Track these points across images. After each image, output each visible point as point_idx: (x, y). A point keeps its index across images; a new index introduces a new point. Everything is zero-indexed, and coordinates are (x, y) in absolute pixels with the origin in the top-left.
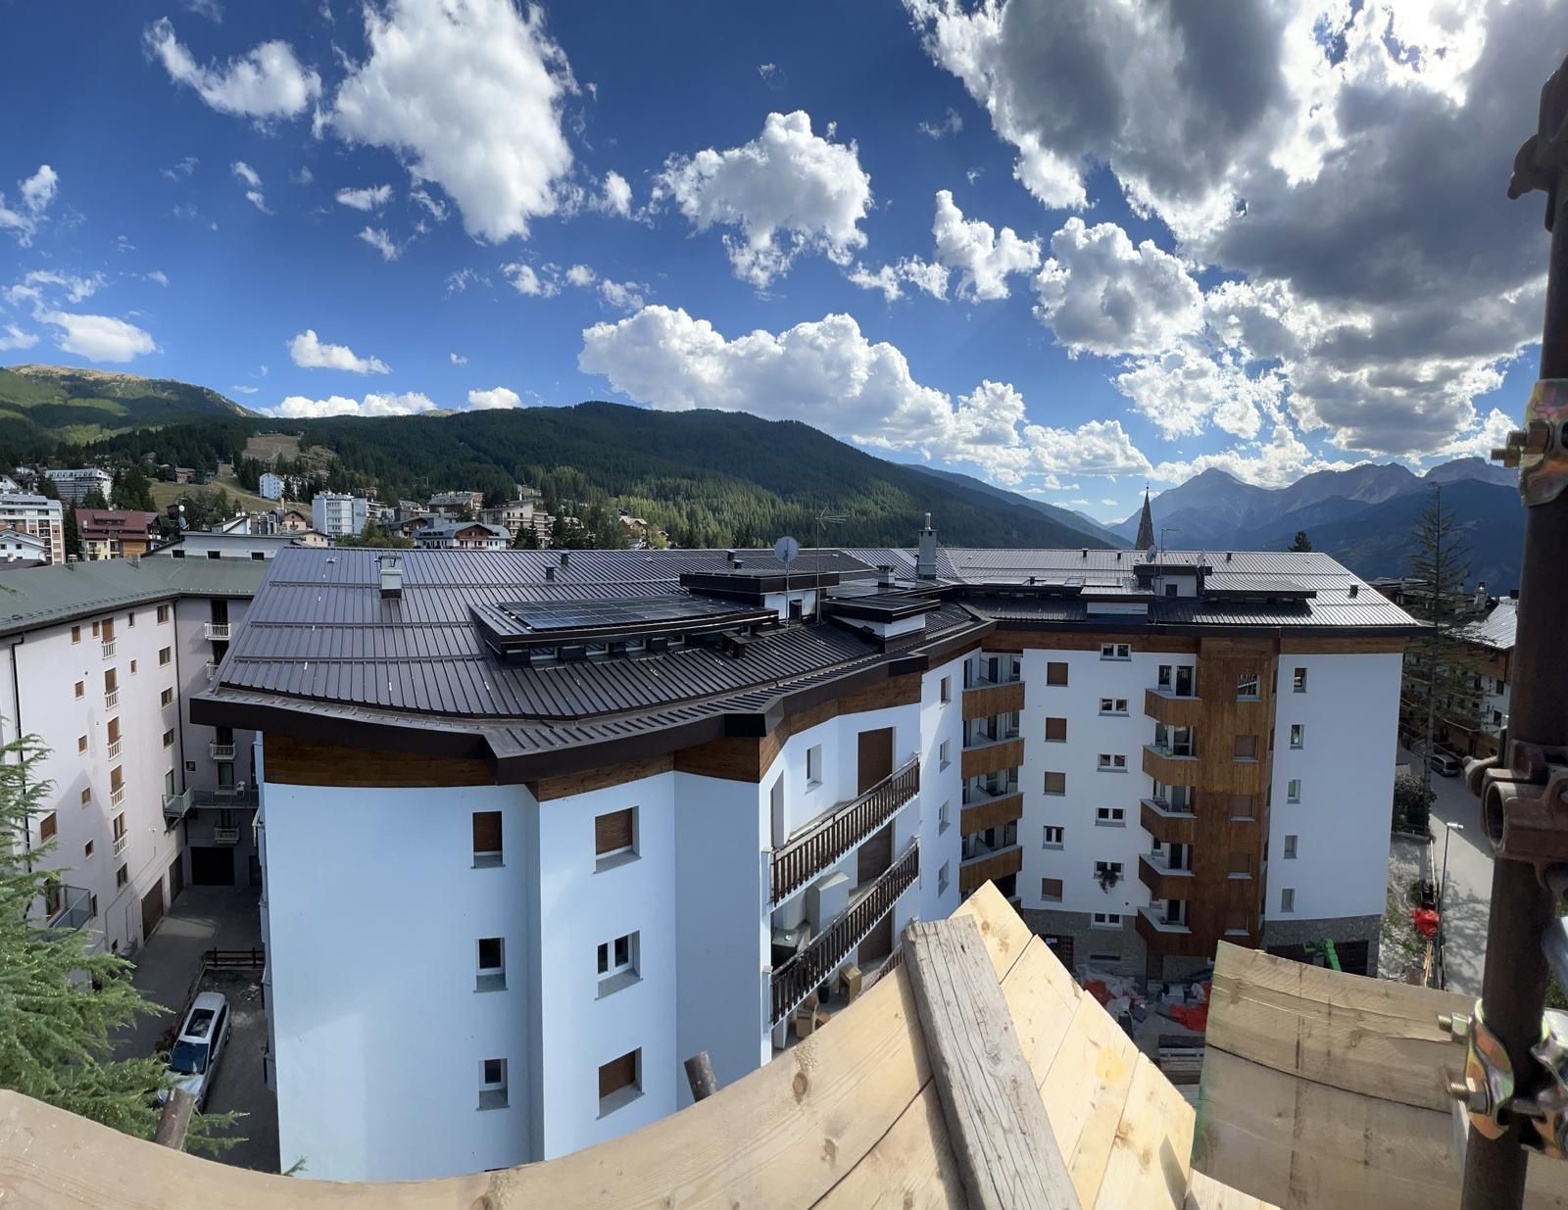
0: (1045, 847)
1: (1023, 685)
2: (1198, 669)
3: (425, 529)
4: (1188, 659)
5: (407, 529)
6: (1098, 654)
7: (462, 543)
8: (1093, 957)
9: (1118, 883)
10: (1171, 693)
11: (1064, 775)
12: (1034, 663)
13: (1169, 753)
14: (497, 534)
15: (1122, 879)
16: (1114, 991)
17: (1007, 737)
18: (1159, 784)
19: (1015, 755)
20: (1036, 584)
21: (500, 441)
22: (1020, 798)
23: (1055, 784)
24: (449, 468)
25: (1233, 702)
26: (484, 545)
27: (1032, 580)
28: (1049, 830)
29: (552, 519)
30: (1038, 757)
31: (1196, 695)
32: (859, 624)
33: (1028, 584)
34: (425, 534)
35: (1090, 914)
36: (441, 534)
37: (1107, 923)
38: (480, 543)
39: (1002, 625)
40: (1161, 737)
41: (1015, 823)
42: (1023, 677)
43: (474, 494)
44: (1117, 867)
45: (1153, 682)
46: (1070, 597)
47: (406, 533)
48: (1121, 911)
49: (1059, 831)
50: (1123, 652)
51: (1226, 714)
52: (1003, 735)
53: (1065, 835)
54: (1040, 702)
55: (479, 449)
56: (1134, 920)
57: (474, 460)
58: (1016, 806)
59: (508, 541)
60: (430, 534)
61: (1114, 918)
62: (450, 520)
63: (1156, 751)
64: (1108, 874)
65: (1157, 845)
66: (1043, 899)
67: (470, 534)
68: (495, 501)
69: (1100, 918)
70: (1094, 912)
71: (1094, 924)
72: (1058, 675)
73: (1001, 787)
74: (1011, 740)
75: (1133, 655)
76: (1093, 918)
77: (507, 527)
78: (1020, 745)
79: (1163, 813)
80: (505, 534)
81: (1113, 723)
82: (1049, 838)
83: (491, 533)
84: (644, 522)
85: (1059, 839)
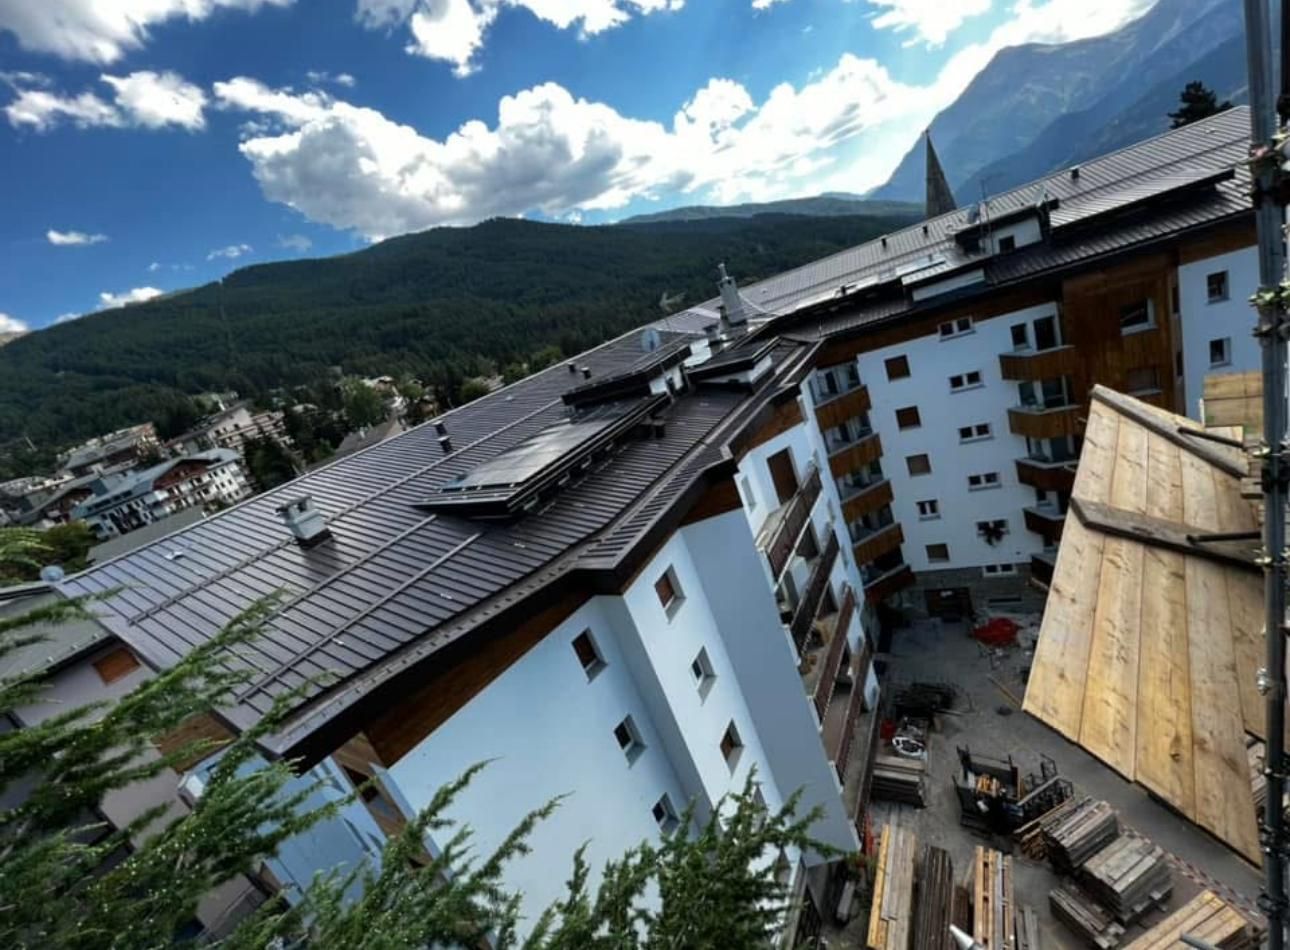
0: (922, 520)
1: (865, 388)
2: (1061, 317)
3: (92, 499)
4: (1048, 310)
5: (55, 513)
6: (937, 337)
7: (170, 491)
8: (991, 601)
9: (1005, 538)
10: (1031, 349)
11: (925, 456)
12: (871, 366)
13: (1041, 408)
14: (218, 460)
15: (1008, 532)
16: (1021, 623)
17: (860, 436)
18: (1032, 441)
19: (872, 451)
20: (849, 292)
21: (131, 352)
22: (887, 485)
23: (919, 464)
24: (58, 411)
25: (1116, 336)
26: (206, 479)
27: (844, 290)
28: (922, 505)
29: (279, 415)
30: (896, 446)
31: (1064, 343)
32: (724, 380)
33: (840, 295)
34: (97, 505)
35: (980, 568)
36: (128, 494)
37: (1000, 573)
38: (199, 480)
39: (831, 341)
40: (1027, 396)
41: (888, 506)
42: (863, 380)
43: (135, 429)
44: (1000, 524)
45: (1007, 346)
46: (892, 291)
47: (57, 520)
48: (1013, 560)
49: (933, 504)
50: (964, 326)
51: (1108, 354)
52: (856, 436)
53: (940, 506)
54: (885, 398)
55: (98, 371)
56: (1029, 567)
57: (99, 388)
58: (886, 492)
59: (237, 462)
60: (107, 502)
61: (1006, 567)
62: (124, 473)
63: (1025, 410)
64: (993, 531)
65: (1041, 496)
66: (931, 562)
67: (177, 475)
68: (178, 424)
69: (992, 569)
70: (984, 564)
71: (986, 574)
72: (898, 369)
73: (866, 480)
74: (866, 438)
75: (978, 326)
76: (984, 570)
77: (224, 445)
78: (876, 440)
79: (1045, 466)
80: (228, 455)
81: (969, 396)
82: (923, 511)
83: (207, 462)
84: (388, 379)
85: (933, 510)
